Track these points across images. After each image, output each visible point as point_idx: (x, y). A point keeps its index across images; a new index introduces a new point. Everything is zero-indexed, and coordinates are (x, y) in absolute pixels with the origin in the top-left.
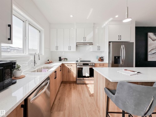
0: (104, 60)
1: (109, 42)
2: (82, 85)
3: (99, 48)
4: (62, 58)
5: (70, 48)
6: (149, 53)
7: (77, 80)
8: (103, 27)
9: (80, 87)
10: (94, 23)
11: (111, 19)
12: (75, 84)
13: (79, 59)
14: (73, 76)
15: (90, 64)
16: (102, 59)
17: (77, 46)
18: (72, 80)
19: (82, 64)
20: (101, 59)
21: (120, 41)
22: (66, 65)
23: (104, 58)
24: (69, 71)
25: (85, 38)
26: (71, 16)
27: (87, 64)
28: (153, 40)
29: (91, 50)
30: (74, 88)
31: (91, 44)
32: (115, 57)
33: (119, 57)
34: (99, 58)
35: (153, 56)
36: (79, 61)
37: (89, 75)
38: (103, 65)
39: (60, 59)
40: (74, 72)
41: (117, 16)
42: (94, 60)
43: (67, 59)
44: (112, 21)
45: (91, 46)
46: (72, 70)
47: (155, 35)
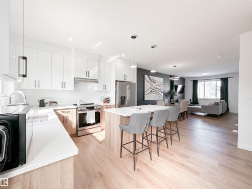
0: (111, 102)
1: (116, 81)
2: (85, 136)
3: (105, 86)
4: (45, 101)
5: (63, 85)
6: (145, 93)
7: (77, 131)
8: (109, 62)
10: (99, 56)
11: (118, 56)
12: (75, 138)
13: (78, 102)
15: (95, 108)
17: (75, 82)
19: (85, 108)
20: (107, 100)
21: (125, 80)
23: (110, 99)
24: (65, 120)
25: (87, 72)
26: (71, 40)
27: (92, 108)
28: (148, 82)
29: (96, 90)
31: (96, 81)
32: (121, 98)
33: (125, 98)
34: (104, 99)
35: (148, 95)
36: (79, 104)
38: (110, 107)
39: (42, 104)
40: (73, 120)
41: (123, 55)
42: (98, 102)
43: (56, 103)
44: (118, 58)
45: (95, 84)
46: (70, 118)
47: (149, 77)
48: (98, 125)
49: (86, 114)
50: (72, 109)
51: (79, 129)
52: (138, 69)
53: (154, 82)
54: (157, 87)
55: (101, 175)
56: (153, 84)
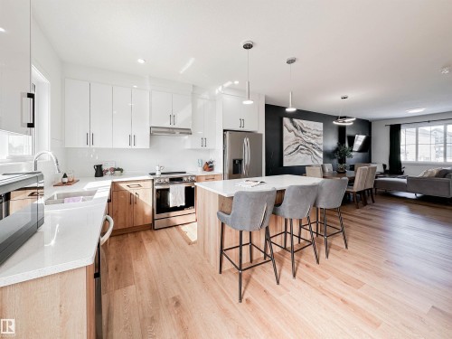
0: (215, 168)
1: (224, 131)
2: (167, 230)
3: (204, 140)
4: (104, 168)
5: (132, 139)
6: (285, 153)
7: (153, 220)
9: (163, 234)
11: (228, 84)
12: (149, 232)
13: (157, 168)
14: (144, 212)
15: (185, 179)
16: (211, 167)
17: (151, 134)
18: (141, 224)
19: (167, 180)
20: (209, 167)
21: (242, 129)
22: (124, 186)
23: (214, 164)
24: (132, 201)
25: (172, 117)
27: (180, 180)
28: (290, 131)
29: (189, 147)
30: (150, 239)
31: (187, 132)
32: (234, 161)
33: (240, 161)
34: (204, 163)
35: (290, 157)
36: (158, 173)
37: (184, 204)
38: (213, 178)
39: (100, 172)
40: (147, 201)
41: (236, 82)
42: (192, 168)
43: (121, 170)
44: (229, 88)
45: (186, 137)
46: (141, 197)
47: (292, 122)
48: (190, 210)
49: (168, 190)
50: (144, 181)
51: (156, 216)
52: (267, 107)
53: (303, 131)
54: (309, 140)
55: (178, 303)
56: (301, 134)
